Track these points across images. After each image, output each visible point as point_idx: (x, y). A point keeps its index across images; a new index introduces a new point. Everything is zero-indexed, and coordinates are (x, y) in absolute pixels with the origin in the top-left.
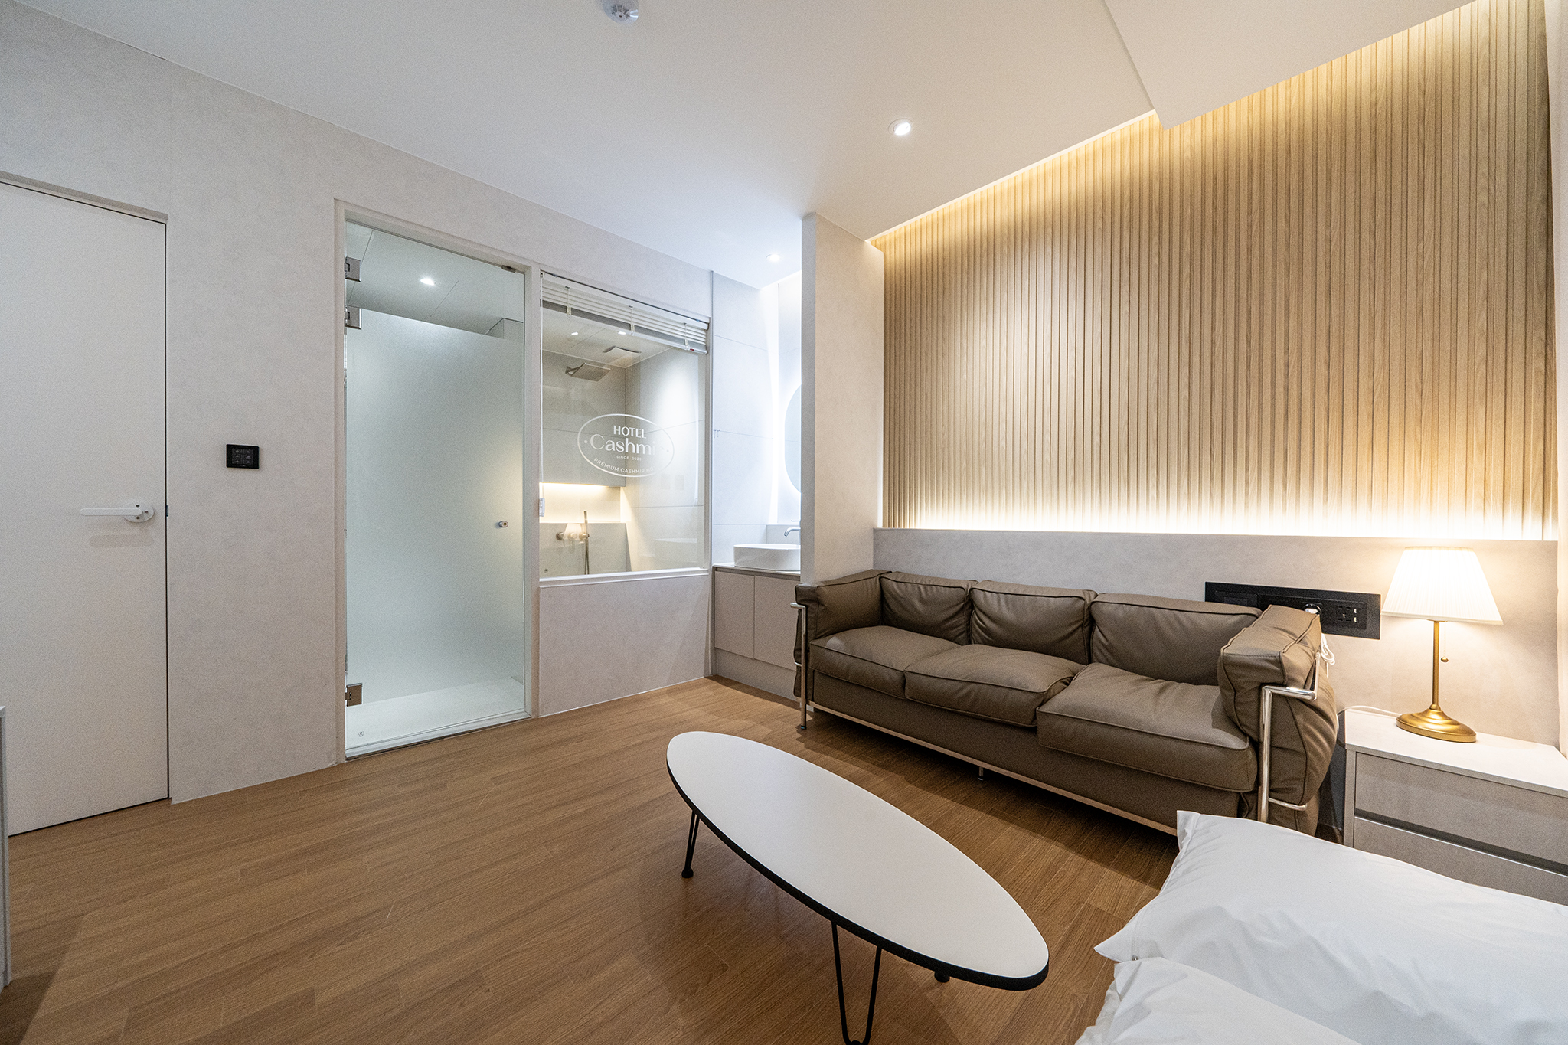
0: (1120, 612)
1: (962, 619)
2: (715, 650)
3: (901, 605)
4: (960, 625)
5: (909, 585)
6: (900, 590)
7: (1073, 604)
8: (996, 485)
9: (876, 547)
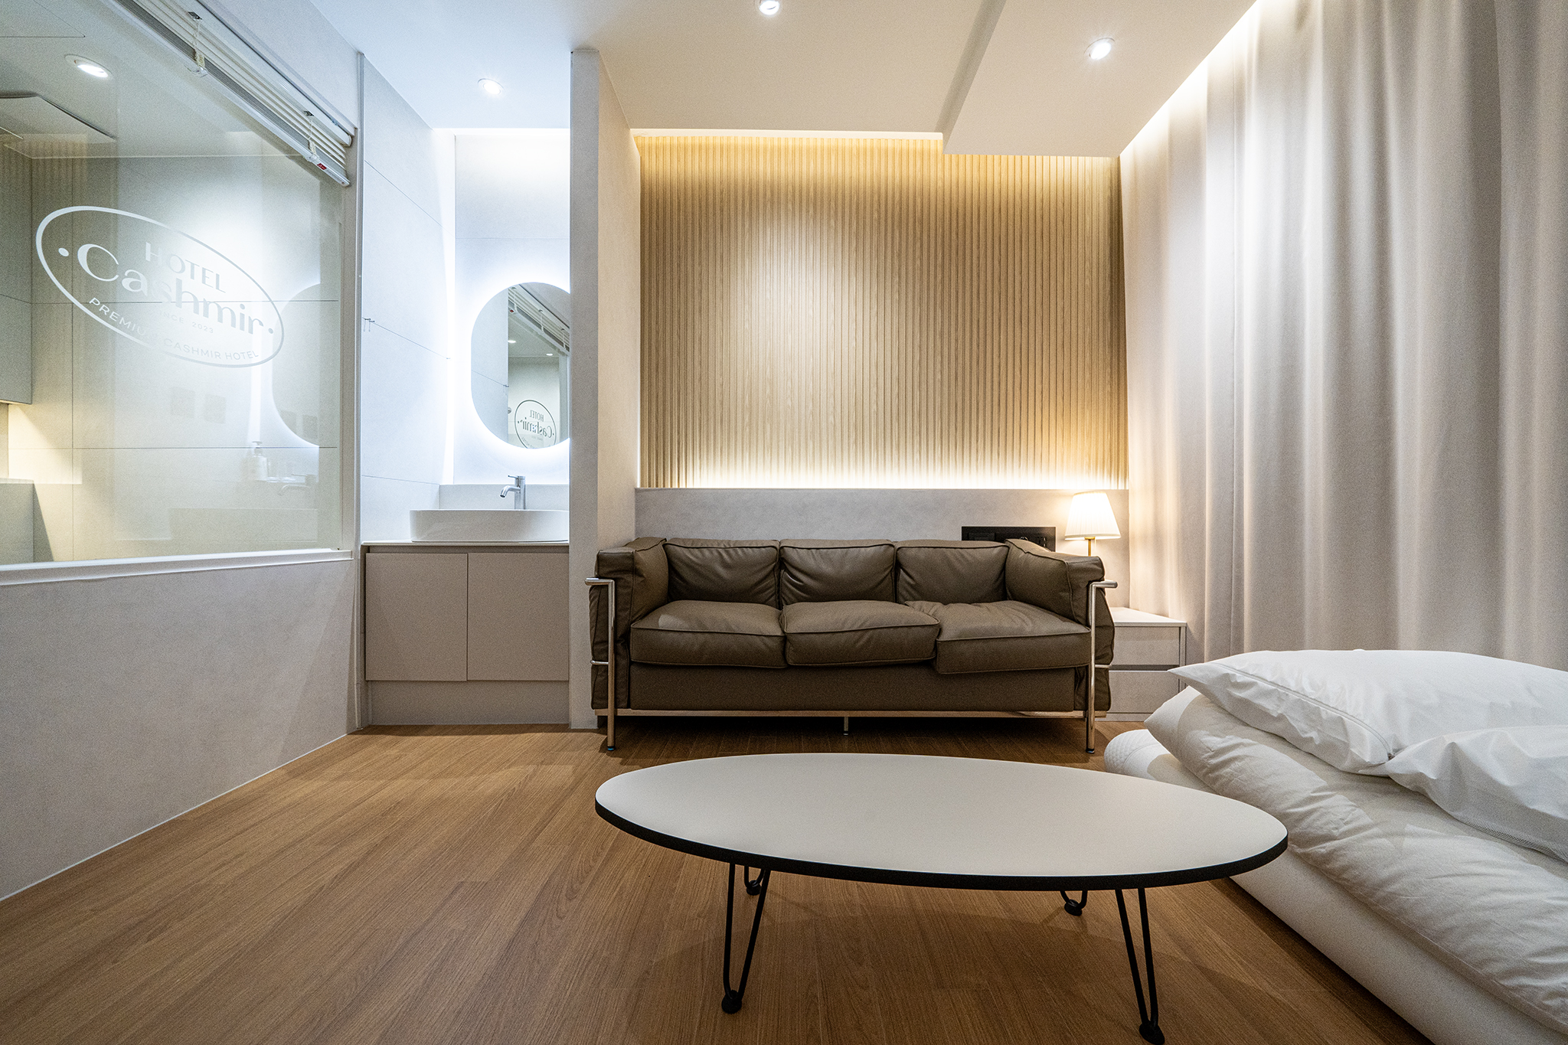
0: (922, 554)
1: (771, 581)
2: (367, 684)
3: (698, 573)
4: (771, 587)
5: (705, 550)
6: (697, 558)
7: (885, 551)
8: (782, 444)
9: (640, 510)
